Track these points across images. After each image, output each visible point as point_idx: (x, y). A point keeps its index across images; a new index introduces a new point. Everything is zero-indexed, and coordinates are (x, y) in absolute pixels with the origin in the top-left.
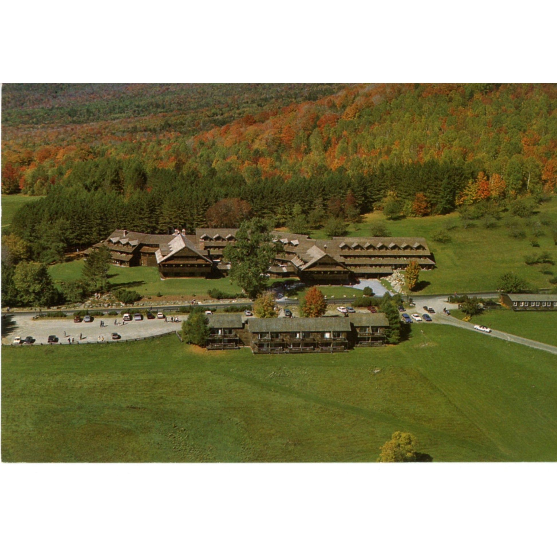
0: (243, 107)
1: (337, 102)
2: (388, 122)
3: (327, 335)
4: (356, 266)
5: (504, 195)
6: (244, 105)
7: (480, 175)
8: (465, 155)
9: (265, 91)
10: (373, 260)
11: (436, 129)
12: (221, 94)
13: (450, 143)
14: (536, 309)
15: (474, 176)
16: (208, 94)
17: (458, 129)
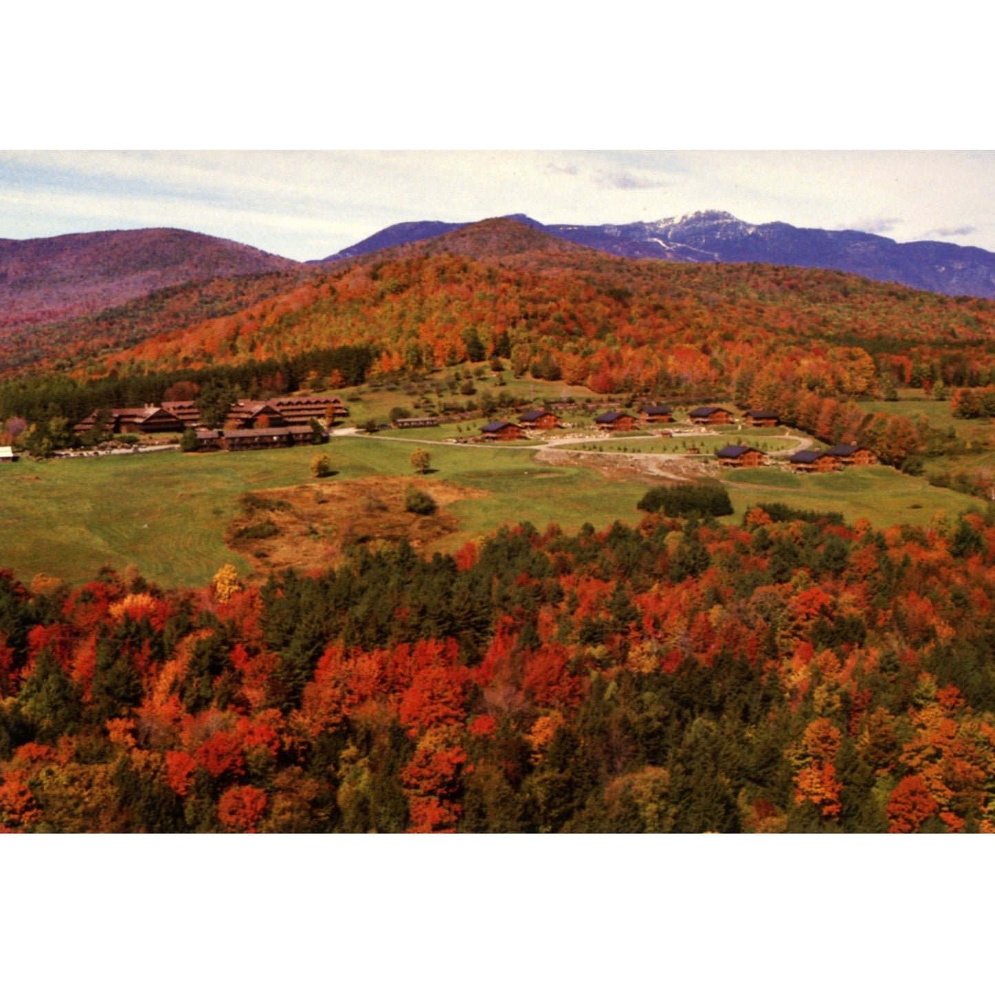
0: (103, 354)
1: (256, 314)
2: (307, 323)
3: (275, 438)
4: (290, 417)
5: (403, 369)
6: (104, 350)
7: (384, 354)
8: (372, 342)
9: (125, 333)
10: (302, 413)
11: (349, 325)
12: (53, 341)
13: (361, 334)
14: (415, 427)
15: (378, 355)
16: (31, 342)
17: (367, 324)
